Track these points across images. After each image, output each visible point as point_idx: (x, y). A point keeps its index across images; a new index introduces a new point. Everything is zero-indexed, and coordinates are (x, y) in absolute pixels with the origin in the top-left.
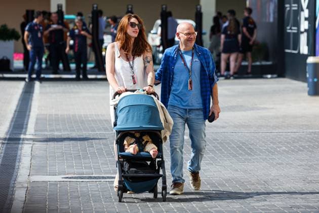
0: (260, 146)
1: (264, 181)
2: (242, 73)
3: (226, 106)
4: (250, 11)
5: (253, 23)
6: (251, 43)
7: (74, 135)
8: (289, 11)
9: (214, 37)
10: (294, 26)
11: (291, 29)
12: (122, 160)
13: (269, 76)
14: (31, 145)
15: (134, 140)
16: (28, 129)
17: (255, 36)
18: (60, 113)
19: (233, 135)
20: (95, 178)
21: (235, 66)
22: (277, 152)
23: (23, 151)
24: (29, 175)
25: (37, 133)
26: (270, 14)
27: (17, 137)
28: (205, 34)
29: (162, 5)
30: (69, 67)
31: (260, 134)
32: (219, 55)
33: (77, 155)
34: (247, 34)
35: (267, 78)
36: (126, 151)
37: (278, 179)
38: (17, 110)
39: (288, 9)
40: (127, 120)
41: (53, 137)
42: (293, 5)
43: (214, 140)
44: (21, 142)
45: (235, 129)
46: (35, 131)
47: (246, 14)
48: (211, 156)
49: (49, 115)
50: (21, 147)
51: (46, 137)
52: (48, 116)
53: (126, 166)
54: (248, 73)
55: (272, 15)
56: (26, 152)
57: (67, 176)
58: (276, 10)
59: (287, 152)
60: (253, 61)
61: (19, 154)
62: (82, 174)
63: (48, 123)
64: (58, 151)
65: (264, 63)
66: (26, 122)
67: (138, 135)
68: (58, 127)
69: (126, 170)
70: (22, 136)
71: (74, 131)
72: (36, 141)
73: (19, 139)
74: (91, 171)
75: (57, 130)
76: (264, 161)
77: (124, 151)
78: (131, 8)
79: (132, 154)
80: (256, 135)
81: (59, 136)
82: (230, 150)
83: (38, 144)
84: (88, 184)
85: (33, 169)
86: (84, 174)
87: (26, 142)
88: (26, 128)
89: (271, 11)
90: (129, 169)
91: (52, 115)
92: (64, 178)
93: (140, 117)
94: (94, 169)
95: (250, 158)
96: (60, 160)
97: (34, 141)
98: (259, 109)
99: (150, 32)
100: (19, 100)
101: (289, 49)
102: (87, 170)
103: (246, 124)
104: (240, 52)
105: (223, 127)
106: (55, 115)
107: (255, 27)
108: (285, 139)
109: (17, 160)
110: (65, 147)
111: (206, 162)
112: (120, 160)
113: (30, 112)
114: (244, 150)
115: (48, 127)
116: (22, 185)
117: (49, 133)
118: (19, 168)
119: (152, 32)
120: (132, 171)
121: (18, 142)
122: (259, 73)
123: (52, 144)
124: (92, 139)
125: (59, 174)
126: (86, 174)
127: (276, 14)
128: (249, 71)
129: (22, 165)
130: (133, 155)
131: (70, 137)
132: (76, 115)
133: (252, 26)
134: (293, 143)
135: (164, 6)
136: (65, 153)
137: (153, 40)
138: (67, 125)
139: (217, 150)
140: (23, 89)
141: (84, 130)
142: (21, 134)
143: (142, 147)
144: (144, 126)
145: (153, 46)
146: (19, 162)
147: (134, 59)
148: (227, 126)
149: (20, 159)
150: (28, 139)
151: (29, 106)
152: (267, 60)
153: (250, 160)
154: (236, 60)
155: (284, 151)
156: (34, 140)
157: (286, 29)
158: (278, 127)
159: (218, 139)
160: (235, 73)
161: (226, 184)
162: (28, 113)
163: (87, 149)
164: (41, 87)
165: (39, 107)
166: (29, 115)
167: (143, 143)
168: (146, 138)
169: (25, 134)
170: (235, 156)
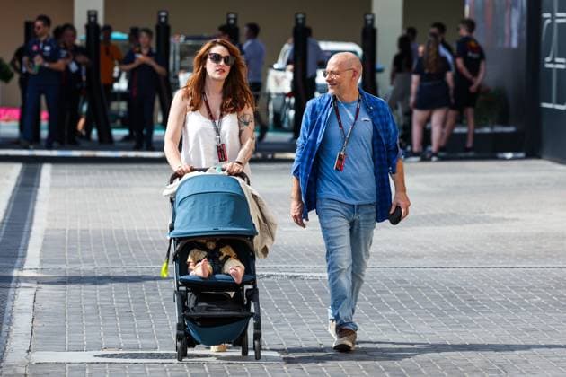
0: (491, 295)
1: (499, 366)
2: (454, 150)
3: (423, 213)
4: (471, 25)
5: (479, 50)
6: (473, 88)
7: (119, 270)
8: (551, 26)
9: (399, 76)
10: (560, 57)
11: (553, 62)
12: (184, 288)
13: (509, 155)
14: (33, 291)
15: (205, 253)
16: (28, 258)
17: (481, 75)
18: (91, 227)
19: (436, 273)
20: (161, 356)
21: (442, 134)
22: (524, 307)
23: (17, 303)
24: (28, 351)
25: (46, 266)
26: (511, 32)
27: (6, 274)
28: (381, 71)
29: (297, 14)
30: (110, 136)
31: (491, 270)
32: (409, 114)
33: (124, 310)
34: (465, 71)
35: (504, 159)
36: (191, 274)
37: (526, 362)
38: (6, 221)
39: (548, 21)
40: (191, 218)
41: (78, 274)
42: (559, 15)
43: (398, 281)
44: (12, 284)
45: (441, 260)
46: (42, 262)
47: (464, 32)
48: (391, 313)
49: (70, 231)
50: (14, 295)
51: (63, 275)
52: (67, 232)
53: (192, 299)
54: (467, 150)
55: (515, 35)
56: (22, 305)
57: (105, 352)
58: (525, 23)
59: (545, 307)
60: (478, 125)
61: (9, 308)
62: (134, 349)
63: (66, 247)
64: (87, 303)
65: (499, 129)
66: (22, 244)
67: (211, 246)
68: (87, 255)
69: (192, 305)
70: (15, 273)
71: (120, 262)
72: (43, 283)
73: (9, 279)
74: (152, 342)
75: (86, 261)
76: (497, 324)
77: (188, 274)
78: (235, 19)
79: (201, 278)
80: (482, 272)
81: (90, 272)
82: (429, 302)
83: (46, 289)
84: (147, 369)
85: (37, 338)
86: (138, 349)
87: (23, 284)
88: (24, 256)
89: (515, 26)
90: (196, 304)
91: (76, 231)
92: (99, 356)
93: (213, 212)
94: (159, 337)
95: (470, 318)
96: (92, 321)
97: (38, 283)
98: (488, 222)
99: (272, 67)
100: (10, 201)
101: (550, 102)
102: (145, 341)
103: (463, 251)
104: (453, 107)
105: (417, 257)
106: (82, 230)
107: (482, 56)
108: (541, 281)
109: (6, 321)
110: (101, 295)
111: (383, 325)
112: (180, 288)
113: (31, 224)
114: (458, 303)
115: (66, 254)
116: (15, 370)
117: (69, 267)
118: (8, 336)
119: (276, 66)
120: (201, 307)
121: (6, 285)
122: (488, 149)
123: (74, 289)
124: (155, 279)
125: (89, 348)
126: (142, 349)
127: (524, 34)
128: (469, 145)
129: (14, 331)
130: (203, 279)
131: (111, 275)
132: (122, 230)
133: (475, 56)
134: (557, 288)
135: (300, 16)
136: (101, 306)
137: (278, 82)
138: (106, 250)
139: (404, 302)
140: (18, 178)
141: (139, 261)
142: (13, 268)
143: (218, 266)
144: (221, 229)
145: (278, 95)
146: (10, 324)
147: (221, 116)
148: (423, 256)
149: (10, 318)
150: (26, 279)
151: (29, 213)
152: (505, 123)
153: (471, 322)
154: (443, 124)
155: (539, 304)
156: (39, 281)
157: (544, 62)
158: (526, 257)
159: (406, 279)
160: (441, 149)
161: (422, 369)
162: (27, 226)
163: (146, 298)
164: (53, 174)
165: (49, 213)
166: (29, 231)
167: (221, 258)
168: (225, 251)
169: (21, 268)
170: (439, 314)
